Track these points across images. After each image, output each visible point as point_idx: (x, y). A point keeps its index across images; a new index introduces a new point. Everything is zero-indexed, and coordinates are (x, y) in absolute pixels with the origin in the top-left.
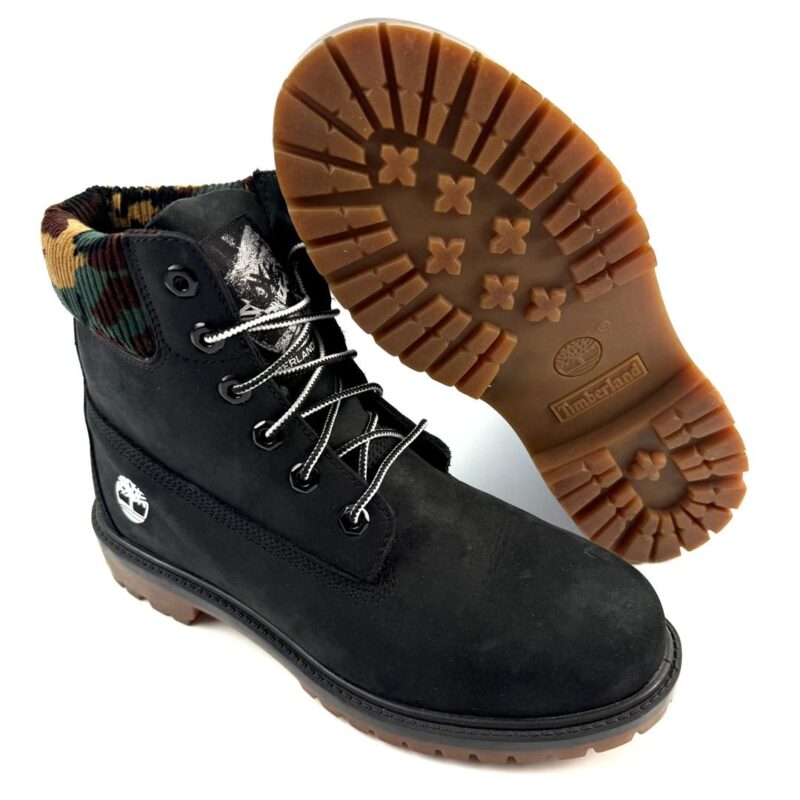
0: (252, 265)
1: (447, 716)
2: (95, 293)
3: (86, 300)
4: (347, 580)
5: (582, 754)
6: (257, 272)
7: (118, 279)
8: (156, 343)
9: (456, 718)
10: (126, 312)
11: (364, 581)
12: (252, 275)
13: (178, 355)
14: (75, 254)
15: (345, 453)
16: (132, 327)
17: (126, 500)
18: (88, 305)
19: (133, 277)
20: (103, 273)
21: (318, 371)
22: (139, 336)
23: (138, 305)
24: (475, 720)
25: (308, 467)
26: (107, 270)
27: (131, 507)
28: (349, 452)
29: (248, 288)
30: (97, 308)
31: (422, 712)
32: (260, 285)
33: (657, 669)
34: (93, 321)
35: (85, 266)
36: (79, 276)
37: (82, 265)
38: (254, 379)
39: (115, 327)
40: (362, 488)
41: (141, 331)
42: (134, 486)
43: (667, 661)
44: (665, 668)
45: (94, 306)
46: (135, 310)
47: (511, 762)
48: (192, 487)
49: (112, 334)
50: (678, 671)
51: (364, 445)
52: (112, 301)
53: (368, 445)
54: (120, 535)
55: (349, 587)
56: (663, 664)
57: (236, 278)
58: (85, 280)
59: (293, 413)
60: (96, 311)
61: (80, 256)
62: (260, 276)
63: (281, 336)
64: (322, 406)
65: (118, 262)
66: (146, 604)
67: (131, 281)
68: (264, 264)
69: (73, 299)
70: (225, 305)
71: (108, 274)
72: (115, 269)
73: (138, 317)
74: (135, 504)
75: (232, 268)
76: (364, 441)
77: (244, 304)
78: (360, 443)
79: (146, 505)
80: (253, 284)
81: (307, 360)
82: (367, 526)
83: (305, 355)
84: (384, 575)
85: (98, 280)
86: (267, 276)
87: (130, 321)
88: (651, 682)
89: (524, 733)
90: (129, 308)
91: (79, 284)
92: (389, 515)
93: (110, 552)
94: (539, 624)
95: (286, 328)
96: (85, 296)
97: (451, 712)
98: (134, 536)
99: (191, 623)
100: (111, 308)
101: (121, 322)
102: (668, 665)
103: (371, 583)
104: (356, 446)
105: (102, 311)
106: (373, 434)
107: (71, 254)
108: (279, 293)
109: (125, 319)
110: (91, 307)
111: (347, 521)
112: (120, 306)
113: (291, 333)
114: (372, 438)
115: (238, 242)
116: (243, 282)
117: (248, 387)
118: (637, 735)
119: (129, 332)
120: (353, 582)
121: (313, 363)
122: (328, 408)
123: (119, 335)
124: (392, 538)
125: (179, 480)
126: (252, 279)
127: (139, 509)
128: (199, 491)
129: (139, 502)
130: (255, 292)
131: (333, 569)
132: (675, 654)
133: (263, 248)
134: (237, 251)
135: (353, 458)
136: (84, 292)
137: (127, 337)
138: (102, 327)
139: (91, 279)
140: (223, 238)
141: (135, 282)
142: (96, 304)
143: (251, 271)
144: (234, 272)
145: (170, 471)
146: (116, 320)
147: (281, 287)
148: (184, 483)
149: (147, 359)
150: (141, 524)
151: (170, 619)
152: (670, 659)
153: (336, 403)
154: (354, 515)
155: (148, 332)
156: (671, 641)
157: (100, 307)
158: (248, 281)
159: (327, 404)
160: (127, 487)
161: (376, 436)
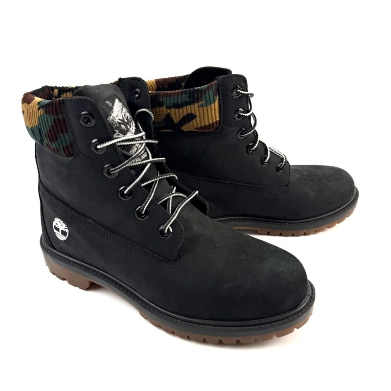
0: (119, 115)
1: (208, 322)
2: (47, 127)
3: (43, 131)
4: (162, 260)
5: (270, 338)
6: (121, 118)
7: (59, 120)
8: (75, 150)
9: (212, 322)
10: (61, 135)
11: (170, 260)
12: (119, 119)
13: (85, 155)
14: (39, 109)
15: (161, 202)
16: (64, 143)
17: (58, 229)
18: (44, 133)
19: (65, 118)
20: (52, 117)
21: (149, 165)
22: (67, 147)
23: (67, 131)
24: (221, 323)
25: (144, 207)
26: (53, 115)
27: (60, 233)
28: (163, 202)
29: (118, 125)
30: (48, 134)
31: (197, 320)
32: (123, 124)
33: (304, 299)
34: (46, 140)
35: (43, 114)
36: (40, 119)
37: (42, 113)
38: (120, 166)
39: (56, 143)
40: (168, 217)
41: (68, 145)
42: (62, 222)
43: (308, 295)
44: (308, 298)
45: (47, 133)
46: (65, 134)
47: (238, 344)
48: (90, 220)
49: (54, 146)
50: (314, 300)
51: (170, 198)
52: (55, 129)
53: (171, 198)
54: (54, 248)
55: (163, 263)
56: (307, 296)
57: (112, 120)
58: (43, 121)
59: (137, 182)
60: (47, 135)
61: (41, 110)
62: (123, 120)
63: (132, 148)
64: (150, 181)
65: (58, 111)
66: (66, 282)
67: (64, 122)
68: (125, 116)
69: (37, 132)
70: (107, 130)
71: (54, 117)
72: (57, 114)
73: (67, 138)
74: (62, 231)
75: (111, 115)
76: (170, 197)
77: (116, 132)
78: (168, 198)
79: (67, 231)
80: (120, 124)
81: (144, 160)
82: (171, 234)
83: (143, 158)
84: (179, 257)
85: (49, 120)
86: (126, 121)
87: (63, 140)
88: (301, 304)
89: (244, 328)
90: (63, 133)
91: (40, 123)
92: (181, 229)
93: (49, 256)
94: (250, 276)
95: (134, 145)
96: (43, 129)
97: (210, 319)
98: (61, 248)
99: (88, 289)
100: (55, 134)
101: (59, 140)
102: (309, 297)
103: (173, 261)
104: (166, 199)
105: (50, 135)
106: (173, 194)
107: (37, 109)
108: (131, 128)
109: (61, 139)
110: (45, 134)
111: (162, 232)
112: (59, 133)
113: (137, 147)
114: (173, 195)
115: (113, 104)
116: (115, 122)
117: (117, 169)
118: (295, 329)
119: (63, 145)
120: (165, 261)
121: (146, 161)
122: (153, 182)
123: (57, 146)
124: (182, 240)
125: (83, 217)
126: (119, 121)
127: (64, 233)
128: (93, 222)
129: (64, 230)
130: (121, 127)
131: (155, 255)
132: (312, 293)
133: (124, 109)
134: (113, 108)
135: (165, 204)
136: (42, 127)
137: (61, 147)
138: (50, 143)
139: (46, 120)
140: (107, 102)
141: (66, 120)
142: (48, 132)
143: (119, 118)
144: (111, 117)
145: (79, 213)
146: (56, 139)
147: (132, 126)
148: (86, 219)
149: (70, 158)
150: (65, 241)
151: (77, 289)
152: (310, 294)
153: (157, 181)
154: (165, 229)
155: (71, 145)
156: (310, 288)
157: (49, 133)
158: (118, 122)
159: (152, 181)
160: (58, 223)
161: (175, 195)
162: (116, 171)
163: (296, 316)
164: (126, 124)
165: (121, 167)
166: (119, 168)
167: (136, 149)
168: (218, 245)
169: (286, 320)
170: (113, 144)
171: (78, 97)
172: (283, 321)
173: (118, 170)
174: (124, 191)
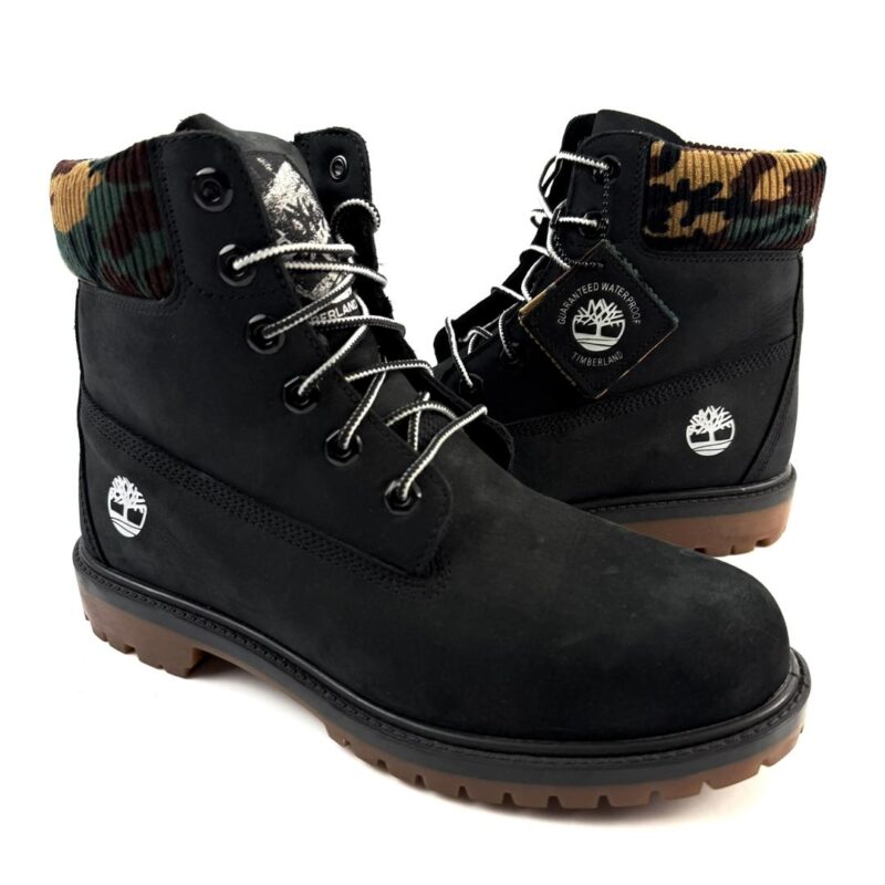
0: (289, 195)
1: (518, 744)
2: (103, 223)
3: (97, 230)
4: (392, 573)
5: (694, 791)
6: (295, 204)
7: (139, 195)
8: (175, 277)
9: (531, 745)
10: (143, 237)
11: (414, 574)
12: (288, 205)
13: (200, 291)
14: (91, 173)
15: (391, 423)
16: (148, 257)
17: (119, 508)
18: (99, 236)
19: (156, 191)
20: (122, 188)
21: (362, 329)
22: (156, 270)
23: (159, 226)
24: (555, 746)
25: (349, 429)
26: (126, 182)
27: (124, 518)
28: (396, 423)
29: (284, 218)
30: (110, 238)
31: (488, 741)
32: (298, 219)
33: (782, 682)
34: (104, 256)
35: (101, 184)
36: (93, 199)
37: (98, 183)
39: (129, 259)
40: (412, 459)
41: (159, 262)
42: (131, 486)
43: (793, 674)
44: (791, 683)
45: (106, 235)
46: (155, 235)
47: (604, 810)
48: (203, 476)
49: (124, 269)
50: (808, 687)
51: (414, 414)
52: (129, 221)
53: (418, 415)
54: (108, 565)
55: (394, 583)
56: (789, 676)
57: (271, 204)
58: (100, 203)
60: (107, 241)
61: (97, 174)
62: (299, 209)
63: (319, 281)
64: (366, 373)
65: (140, 173)
66: (133, 659)
67: (153, 197)
68: (304, 200)
69: (81, 239)
71: (128, 188)
72: (136, 179)
73: (156, 241)
74: (130, 511)
75: (267, 191)
76: (415, 410)
77: (279, 236)
78: (410, 412)
79: (143, 509)
80: (290, 216)
81: (348, 315)
82: (417, 503)
83: (346, 310)
84: (437, 566)
85: (114, 196)
86: (306, 212)
87: (147, 249)
88: (777, 694)
89: (623, 759)
90: (147, 230)
91: (91, 212)
92: (445, 489)
93: (92, 587)
94: (634, 615)
95: (327, 272)
96: (97, 224)
97: (524, 737)
98: (124, 561)
99: (191, 673)
100: (127, 235)
101: (137, 251)
102: (795, 680)
103: (423, 576)
104: (405, 414)
105: (115, 243)
106: (425, 403)
107: (85, 177)
108: (318, 233)
109: (141, 248)
110: (103, 238)
111: (396, 496)
112: (137, 230)
113: (331, 281)
114: (424, 407)
115: (276, 169)
116: (278, 210)
118: (763, 768)
119: (144, 263)
120: (400, 576)
121: (357, 318)
122: (371, 377)
123: (132, 270)
124: (448, 518)
125: (188, 468)
126: (288, 209)
127: (134, 516)
128: (211, 479)
129: (135, 507)
130: (292, 224)
131: (376, 560)
132: (802, 671)
133: (302, 186)
134: (274, 177)
135: (403, 427)
137: (141, 269)
138: (113, 262)
139: (106, 198)
140: (259, 159)
141: (158, 195)
142: (109, 231)
143: (289, 201)
144: (269, 196)
145: (178, 459)
146: (130, 249)
147: (321, 228)
148: (194, 472)
149: (162, 300)
150: (136, 537)
151: (163, 673)
152: (797, 671)
153: (381, 374)
154: (403, 486)
155: (167, 263)
157: (113, 234)
158: (284, 210)
159: (370, 372)
160: (121, 491)
161: (428, 406)
162: (280, 331)
163: (764, 725)
164: (306, 221)
165: (292, 321)
166: (287, 323)
167: (328, 285)
168: (542, 540)
169: (737, 737)
170: (274, 255)
171: (192, 131)
172: (731, 739)
173: (286, 328)
174: (298, 389)
